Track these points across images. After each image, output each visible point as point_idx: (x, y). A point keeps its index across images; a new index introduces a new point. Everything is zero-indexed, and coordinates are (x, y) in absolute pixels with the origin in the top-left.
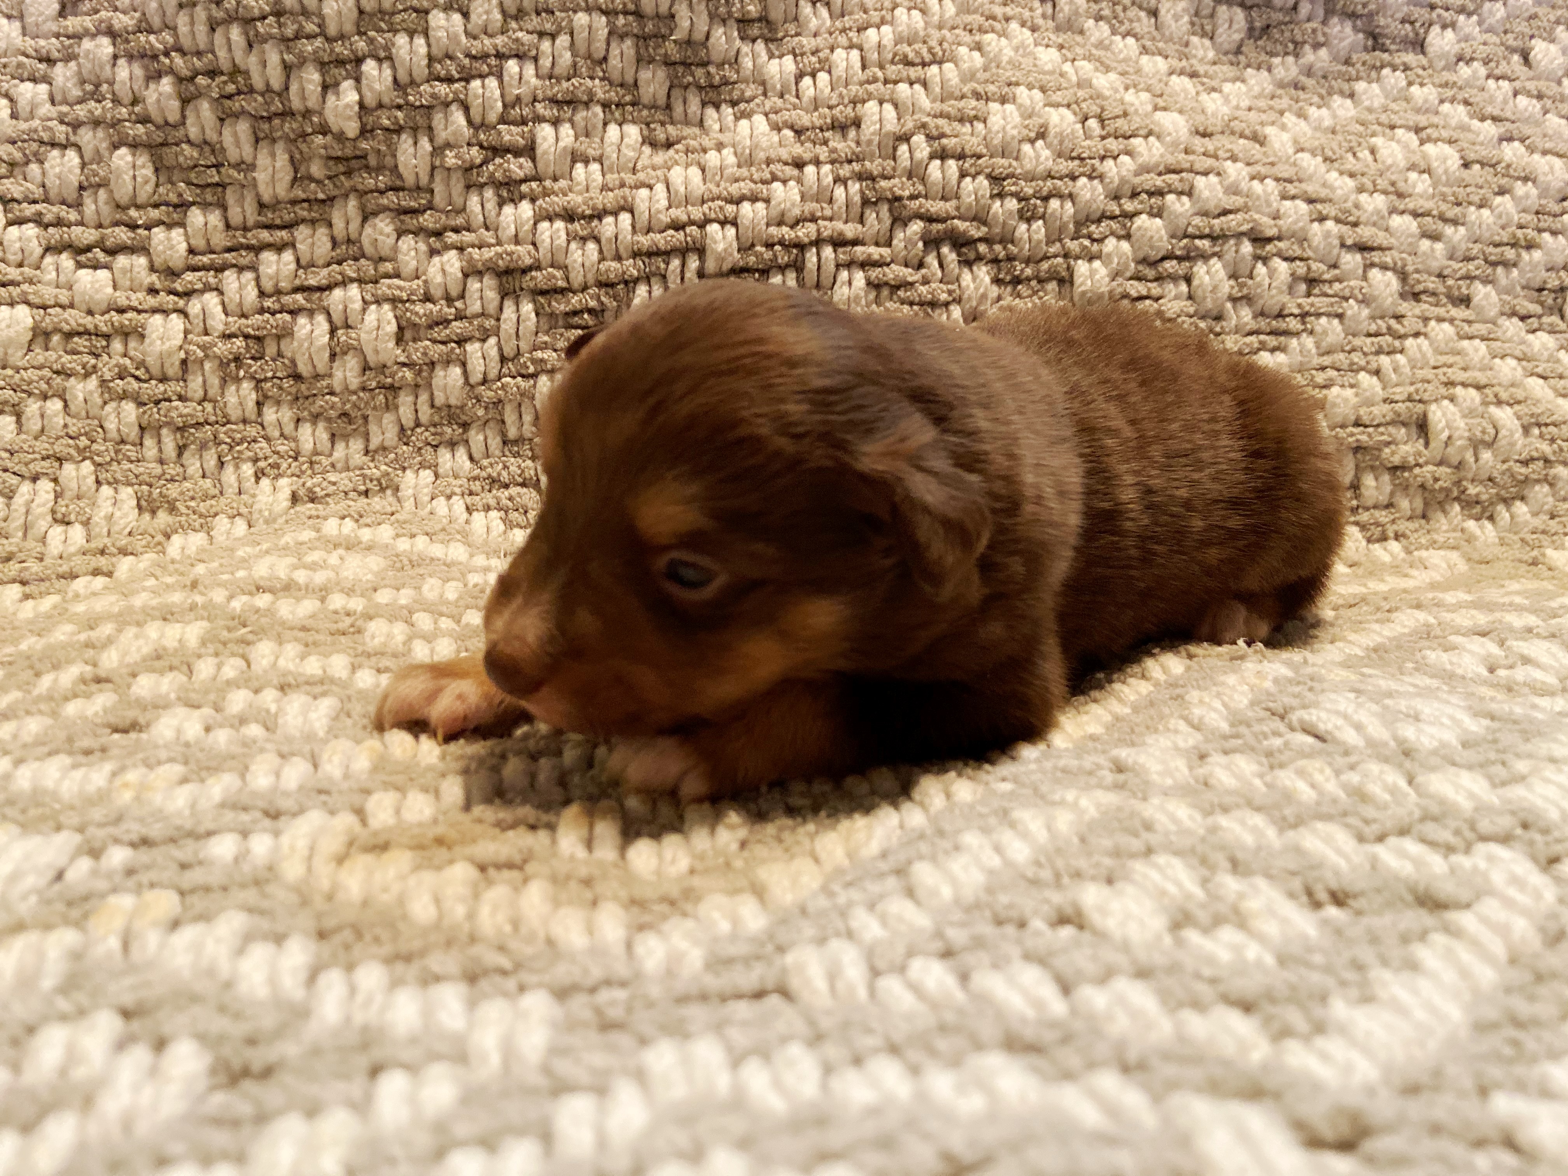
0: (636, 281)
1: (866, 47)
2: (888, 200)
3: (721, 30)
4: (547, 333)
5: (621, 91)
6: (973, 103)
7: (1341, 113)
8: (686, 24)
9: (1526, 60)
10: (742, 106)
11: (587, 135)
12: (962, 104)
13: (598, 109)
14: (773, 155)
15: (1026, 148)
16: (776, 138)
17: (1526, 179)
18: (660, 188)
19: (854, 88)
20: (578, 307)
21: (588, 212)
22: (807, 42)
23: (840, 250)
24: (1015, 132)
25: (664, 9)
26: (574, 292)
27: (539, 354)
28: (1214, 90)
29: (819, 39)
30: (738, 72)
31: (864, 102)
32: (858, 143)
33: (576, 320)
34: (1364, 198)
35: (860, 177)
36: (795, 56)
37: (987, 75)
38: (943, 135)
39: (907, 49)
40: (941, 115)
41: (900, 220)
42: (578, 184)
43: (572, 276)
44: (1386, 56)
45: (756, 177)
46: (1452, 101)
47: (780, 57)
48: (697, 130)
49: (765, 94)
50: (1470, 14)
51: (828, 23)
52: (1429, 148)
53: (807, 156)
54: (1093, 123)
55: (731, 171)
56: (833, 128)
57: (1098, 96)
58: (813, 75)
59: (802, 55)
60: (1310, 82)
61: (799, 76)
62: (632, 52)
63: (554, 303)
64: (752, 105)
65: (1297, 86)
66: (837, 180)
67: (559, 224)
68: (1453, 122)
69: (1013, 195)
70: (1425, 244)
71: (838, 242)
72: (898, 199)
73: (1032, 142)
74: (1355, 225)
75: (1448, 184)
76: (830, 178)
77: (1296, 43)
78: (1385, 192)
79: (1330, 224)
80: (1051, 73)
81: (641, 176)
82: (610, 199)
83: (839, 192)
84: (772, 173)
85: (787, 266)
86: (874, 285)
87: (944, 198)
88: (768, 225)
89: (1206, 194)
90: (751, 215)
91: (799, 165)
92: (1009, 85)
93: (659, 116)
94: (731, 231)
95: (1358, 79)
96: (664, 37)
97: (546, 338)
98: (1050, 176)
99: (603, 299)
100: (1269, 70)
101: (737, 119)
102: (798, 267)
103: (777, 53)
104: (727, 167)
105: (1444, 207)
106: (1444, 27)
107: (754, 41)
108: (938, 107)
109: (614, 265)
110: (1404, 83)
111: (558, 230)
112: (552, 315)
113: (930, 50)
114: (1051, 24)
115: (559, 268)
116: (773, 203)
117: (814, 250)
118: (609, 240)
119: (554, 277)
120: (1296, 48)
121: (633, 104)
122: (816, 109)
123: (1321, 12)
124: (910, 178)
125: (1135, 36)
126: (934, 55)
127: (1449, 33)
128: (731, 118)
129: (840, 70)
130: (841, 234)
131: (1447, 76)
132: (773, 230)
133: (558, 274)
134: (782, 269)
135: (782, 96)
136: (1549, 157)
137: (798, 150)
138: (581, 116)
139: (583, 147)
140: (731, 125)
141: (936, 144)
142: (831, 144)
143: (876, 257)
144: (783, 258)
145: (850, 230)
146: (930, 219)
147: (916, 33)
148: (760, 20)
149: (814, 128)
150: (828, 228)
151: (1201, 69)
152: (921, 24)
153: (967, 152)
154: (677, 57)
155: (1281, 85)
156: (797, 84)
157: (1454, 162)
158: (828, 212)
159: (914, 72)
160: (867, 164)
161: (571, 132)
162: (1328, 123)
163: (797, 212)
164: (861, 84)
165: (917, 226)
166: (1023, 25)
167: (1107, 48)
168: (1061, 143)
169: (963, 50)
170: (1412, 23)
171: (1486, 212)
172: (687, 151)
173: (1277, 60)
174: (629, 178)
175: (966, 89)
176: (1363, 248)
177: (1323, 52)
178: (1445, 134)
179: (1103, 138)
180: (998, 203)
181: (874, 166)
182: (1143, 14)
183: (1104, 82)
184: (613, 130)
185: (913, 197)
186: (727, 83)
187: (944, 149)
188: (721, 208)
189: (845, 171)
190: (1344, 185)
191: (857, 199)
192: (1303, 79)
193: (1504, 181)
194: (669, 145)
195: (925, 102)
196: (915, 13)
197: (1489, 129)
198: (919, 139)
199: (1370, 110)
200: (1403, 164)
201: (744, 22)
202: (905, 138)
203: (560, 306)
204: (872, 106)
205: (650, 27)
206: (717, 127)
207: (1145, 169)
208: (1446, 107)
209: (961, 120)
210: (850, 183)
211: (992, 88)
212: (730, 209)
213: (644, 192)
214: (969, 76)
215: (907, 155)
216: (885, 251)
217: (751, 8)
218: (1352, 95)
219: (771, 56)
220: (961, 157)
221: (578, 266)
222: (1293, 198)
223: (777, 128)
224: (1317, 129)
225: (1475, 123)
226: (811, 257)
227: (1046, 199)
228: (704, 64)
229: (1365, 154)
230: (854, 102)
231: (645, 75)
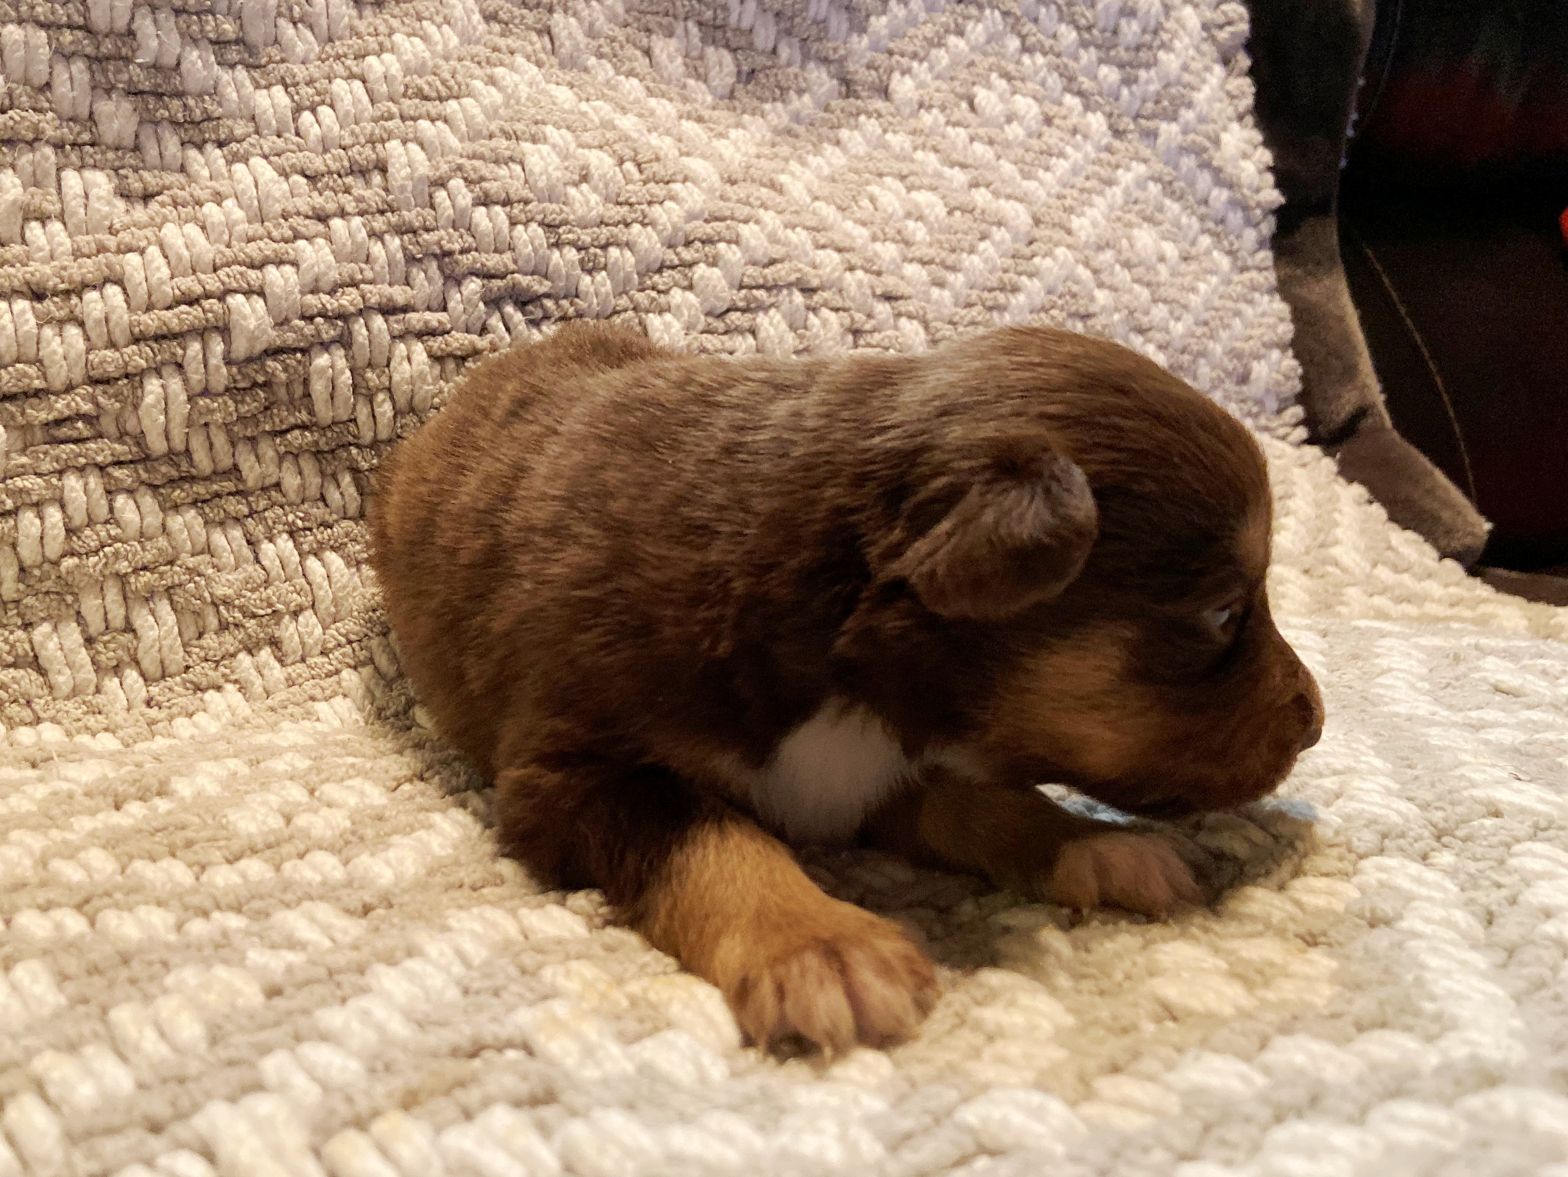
0: (142, 373)
1: (371, 77)
2: (435, 256)
3: (195, 54)
4: (23, 451)
5: (77, 128)
6: (505, 143)
7: (834, 161)
8: (154, 43)
9: (972, 107)
10: (234, 146)
11: (36, 184)
12: (493, 143)
13: (48, 151)
14: (290, 208)
15: (572, 191)
16: (285, 186)
17: (1000, 224)
18: (153, 251)
19: (369, 127)
20: (67, 413)
21: (62, 286)
22: (300, 72)
23: (392, 318)
24: (558, 174)
25: (121, 24)
26: (57, 394)
27: (19, 482)
28: (721, 135)
29: (311, 68)
30: (220, 104)
31: (383, 141)
32: (386, 190)
33: (65, 431)
34: (878, 246)
35: (401, 230)
36: (286, 87)
37: (510, 112)
38: (482, 179)
39: (420, 82)
40: (474, 156)
41: (453, 279)
42: (41, 249)
43: (52, 371)
44: (859, 102)
45: (275, 234)
46: (924, 147)
47: (268, 87)
48: (181, 178)
49: (257, 132)
50: (921, 61)
51: (317, 49)
52: (914, 194)
53: (331, 207)
54: (629, 166)
55: (243, 227)
56: (352, 172)
57: (625, 138)
58: (313, 110)
59: (295, 85)
60: (801, 129)
61: (298, 110)
62: (86, 77)
63: (29, 411)
64: (245, 145)
65: (789, 132)
66: (373, 234)
67: (21, 305)
68: (930, 170)
69: (573, 244)
70: (935, 292)
71: (388, 310)
72: (450, 254)
73: (576, 185)
74: (879, 274)
75: (941, 231)
76: (364, 233)
77: (781, 89)
78: (894, 241)
79: (860, 273)
80: (572, 112)
81: (125, 237)
82: (88, 268)
83: (377, 249)
84: (291, 228)
85: (333, 341)
86: (437, 358)
87: (496, 251)
88: (303, 293)
89: (753, 242)
90: (281, 282)
91: (322, 218)
92: (536, 123)
93: (130, 159)
94: (259, 303)
95: (839, 127)
96: (127, 60)
97: (24, 460)
98: (602, 223)
99: (101, 399)
100: (763, 116)
101: (229, 163)
102: (345, 341)
103: (263, 82)
104: (236, 223)
105: (944, 254)
106: (903, 73)
107: (232, 66)
108: (469, 147)
109: (109, 354)
110: (879, 131)
111: (23, 312)
112: (26, 428)
113: (444, 82)
114: (554, 60)
115: (28, 362)
116: (304, 266)
117: (362, 321)
118: (97, 322)
119: (25, 375)
120: (781, 93)
121: (92, 145)
122: (326, 151)
123: (798, 57)
124: (455, 229)
125: (636, 76)
126: (449, 88)
127: (908, 81)
128: (222, 162)
129: (346, 103)
130: (390, 299)
131: (913, 122)
132: (310, 299)
133: (32, 371)
134: (325, 346)
135: (279, 136)
136: (1012, 202)
137: (318, 200)
138: (25, 159)
139: (37, 200)
140: (224, 170)
141: (477, 189)
142: (355, 192)
143: (435, 324)
144: (329, 332)
145: (399, 294)
146: (487, 275)
147: (424, 64)
148: (238, 41)
149: (330, 173)
150: (376, 293)
151: (706, 114)
152: (427, 55)
153: (514, 197)
154: (146, 86)
155: (777, 132)
156: (295, 120)
157: (941, 211)
158: (369, 275)
159: (433, 107)
160: (405, 213)
161: (17, 181)
162: (826, 171)
163: (334, 276)
164: (375, 120)
165: (473, 285)
166: (528, 58)
167: (614, 88)
168: (606, 186)
169: (478, 84)
170: (876, 69)
171: (975, 258)
172: (175, 204)
173: (767, 107)
174: (111, 242)
175: (494, 127)
176: (888, 298)
177: (806, 98)
178: (926, 181)
179: (645, 183)
180: (556, 254)
181: (411, 216)
182: (638, 53)
183: (627, 123)
184: (72, 180)
185: (463, 251)
186: (209, 119)
187: (486, 194)
188: (241, 274)
189: (379, 223)
190: (861, 234)
191: (400, 255)
192: (795, 126)
193: (984, 226)
194: (147, 197)
195: (454, 141)
196: (416, 40)
197: (959, 177)
198: (456, 183)
199: (856, 157)
200: (901, 213)
201: (219, 44)
202: (441, 183)
203: (39, 414)
204: (394, 145)
205: (107, 46)
206: (206, 173)
207: (691, 216)
208: (919, 155)
209: (496, 162)
210: (387, 237)
211: (519, 127)
212: (253, 274)
213: (133, 259)
214: (492, 113)
215: (448, 203)
216: (443, 316)
217: (226, 26)
218: (838, 143)
219: (257, 86)
220: (507, 203)
221: (59, 357)
222: (823, 247)
223: (285, 174)
224: (819, 177)
225: (946, 170)
226: (359, 327)
227: (604, 247)
228: (180, 95)
229: (865, 203)
230: (372, 141)
231: (105, 107)
